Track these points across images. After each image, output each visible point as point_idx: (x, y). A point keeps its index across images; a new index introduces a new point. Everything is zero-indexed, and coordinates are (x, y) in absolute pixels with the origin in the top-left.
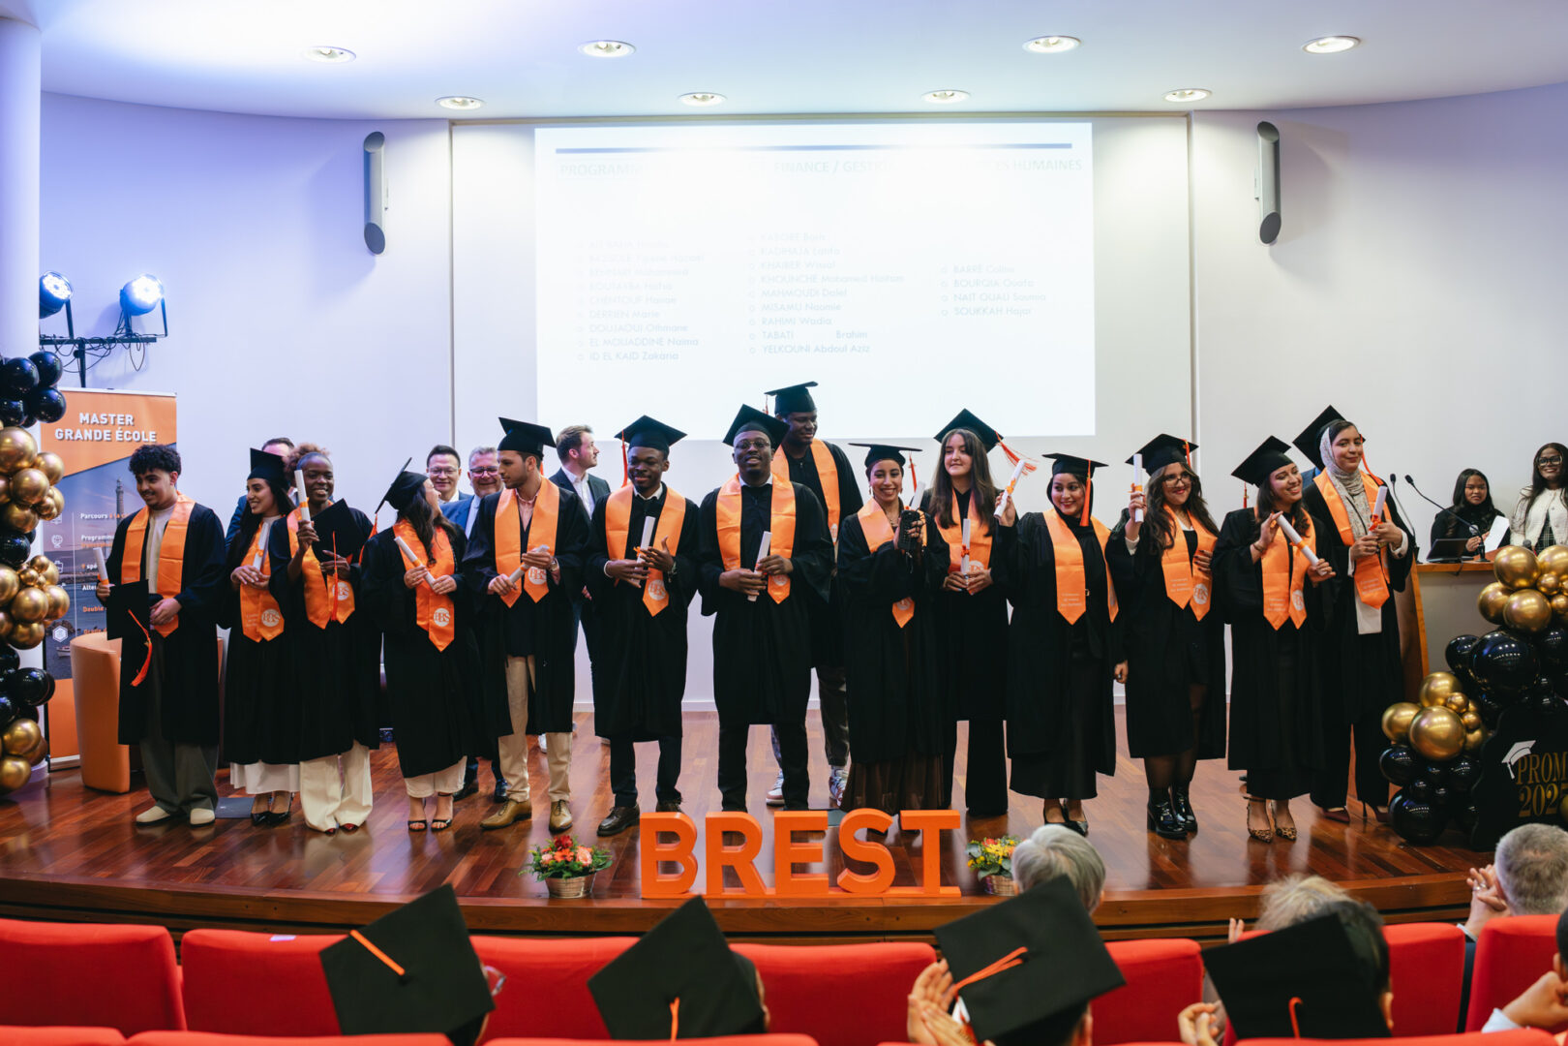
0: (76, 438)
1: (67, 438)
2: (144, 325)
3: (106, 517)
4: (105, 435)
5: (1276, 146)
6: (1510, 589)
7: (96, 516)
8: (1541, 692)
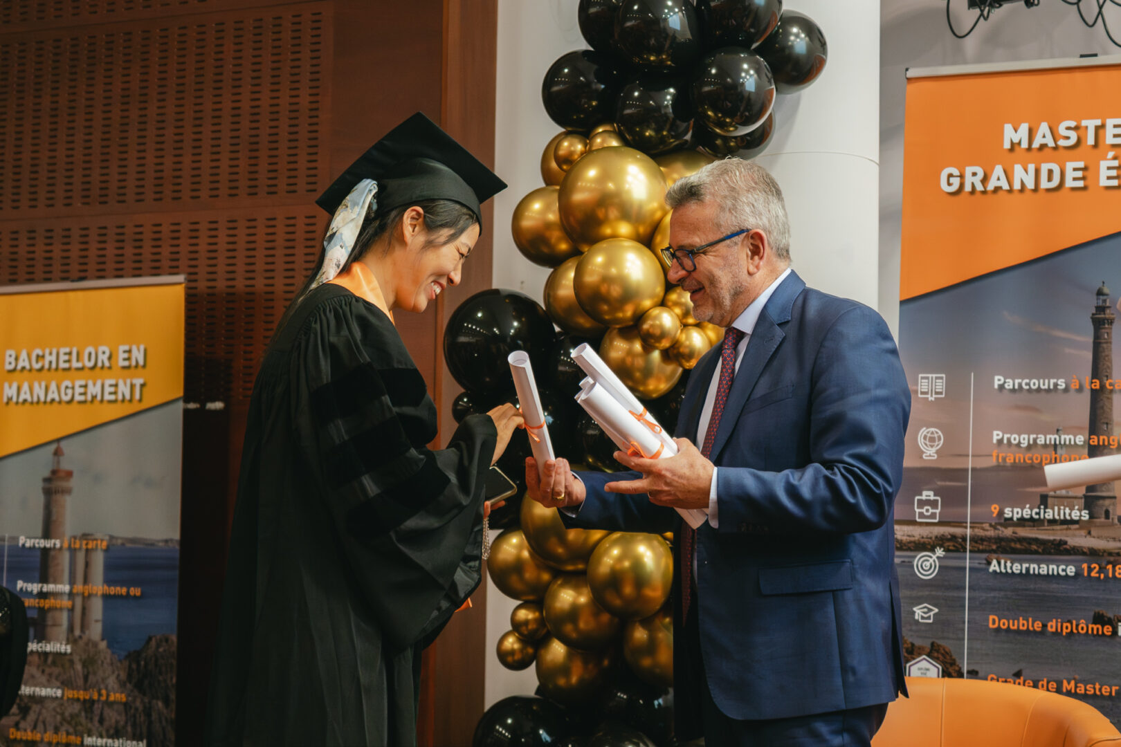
0: (990, 187)
1: (968, 188)
3: (1062, 384)
4: (1070, 175)
7: (1034, 384)
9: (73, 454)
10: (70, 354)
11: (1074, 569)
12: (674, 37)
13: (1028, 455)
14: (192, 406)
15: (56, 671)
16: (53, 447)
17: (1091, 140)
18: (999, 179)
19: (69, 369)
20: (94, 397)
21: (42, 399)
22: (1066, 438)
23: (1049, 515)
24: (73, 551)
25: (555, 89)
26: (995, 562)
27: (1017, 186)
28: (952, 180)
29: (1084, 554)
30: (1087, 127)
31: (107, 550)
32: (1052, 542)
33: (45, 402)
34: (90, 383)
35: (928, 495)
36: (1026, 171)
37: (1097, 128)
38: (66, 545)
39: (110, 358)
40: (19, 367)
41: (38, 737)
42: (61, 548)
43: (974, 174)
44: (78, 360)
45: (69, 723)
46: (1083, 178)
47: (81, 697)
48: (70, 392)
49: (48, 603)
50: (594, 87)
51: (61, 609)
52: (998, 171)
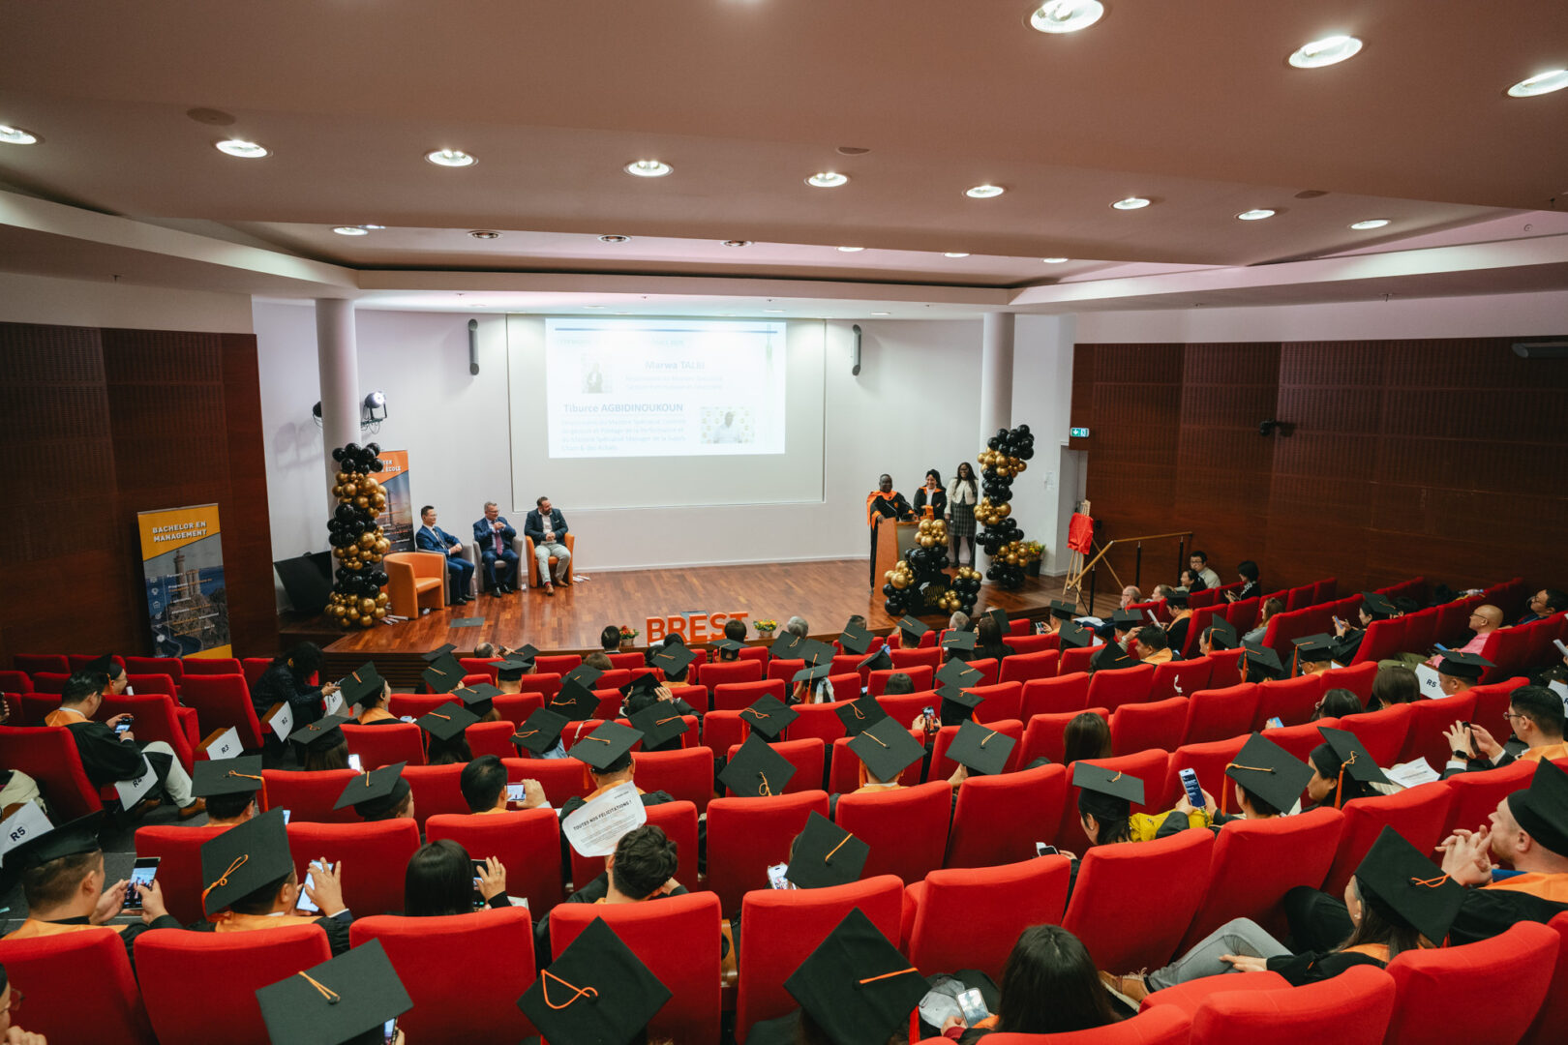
2: (378, 413)
5: (860, 338)
6: (923, 535)
8: (931, 567)
16: (176, 550)
20: (189, 536)
33: (171, 540)
34: (187, 533)
38: (184, 574)
40: (159, 532)
45: (193, 615)
47: (196, 609)
48: (179, 536)
49: (181, 589)
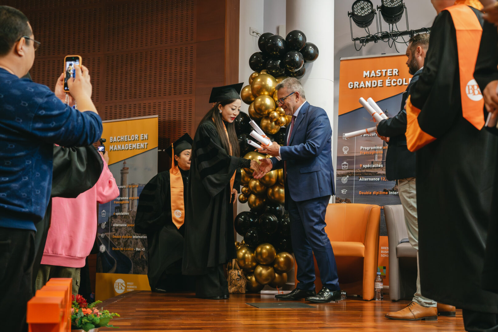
9: (128, 164)
10: (127, 137)
11: (379, 179)
12: (280, 48)
13: (369, 152)
14: (160, 150)
15: (125, 220)
16: (124, 161)
17: (384, 75)
18: (362, 85)
19: (127, 141)
20: (134, 148)
21: (120, 149)
22: (378, 147)
23: (374, 166)
24: (129, 188)
25: (252, 61)
26: (361, 178)
27: (367, 86)
28: (351, 85)
29: (382, 175)
30: (383, 71)
31: (138, 188)
32: (374, 173)
33: (121, 150)
34: (133, 145)
35: (345, 163)
36: (369, 83)
37: (386, 72)
38: (127, 187)
39: (138, 138)
40: (114, 141)
41: (120, 237)
42: (126, 188)
43: (356, 84)
44: (130, 139)
45: (129, 233)
46: (382, 84)
47: (132, 226)
48: (127, 147)
49: (122, 202)
50: (262, 61)
51: (126, 204)
52: (362, 83)
